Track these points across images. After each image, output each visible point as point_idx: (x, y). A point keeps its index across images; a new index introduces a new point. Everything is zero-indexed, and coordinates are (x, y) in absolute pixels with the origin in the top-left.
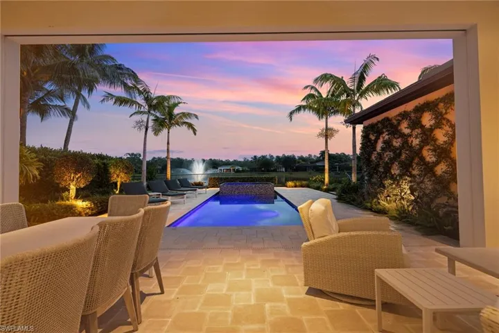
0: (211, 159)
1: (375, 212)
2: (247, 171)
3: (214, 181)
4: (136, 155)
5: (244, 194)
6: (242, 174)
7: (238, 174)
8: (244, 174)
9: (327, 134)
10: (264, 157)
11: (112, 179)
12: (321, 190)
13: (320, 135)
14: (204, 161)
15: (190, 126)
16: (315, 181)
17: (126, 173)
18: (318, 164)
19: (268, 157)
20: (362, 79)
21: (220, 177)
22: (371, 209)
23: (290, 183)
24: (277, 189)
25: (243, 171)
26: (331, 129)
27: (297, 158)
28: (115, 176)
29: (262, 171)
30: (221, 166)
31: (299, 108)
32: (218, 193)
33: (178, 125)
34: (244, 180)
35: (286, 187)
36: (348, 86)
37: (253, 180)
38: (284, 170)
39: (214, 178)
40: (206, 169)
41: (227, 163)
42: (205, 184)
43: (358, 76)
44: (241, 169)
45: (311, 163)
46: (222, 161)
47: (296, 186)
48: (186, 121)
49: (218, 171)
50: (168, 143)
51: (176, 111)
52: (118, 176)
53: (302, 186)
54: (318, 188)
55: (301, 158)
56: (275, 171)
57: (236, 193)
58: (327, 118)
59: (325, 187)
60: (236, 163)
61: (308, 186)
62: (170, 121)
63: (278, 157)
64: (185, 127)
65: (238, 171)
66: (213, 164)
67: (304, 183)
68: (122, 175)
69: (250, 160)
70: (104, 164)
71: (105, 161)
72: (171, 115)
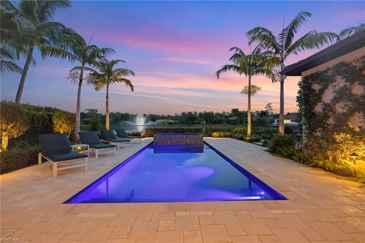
0: (151, 114)
1: (330, 171)
2: (178, 123)
3: (150, 132)
4: (93, 111)
5: (176, 144)
6: (174, 125)
7: (171, 125)
8: (176, 125)
9: (250, 91)
10: (190, 113)
11: (55, 129)
12: (245, 140)
13: (243, 92)
14: (145, 115)
15: (128, 82)
16: (236, 132)
17: (68, 124)
18: (230, 119)
19: (193, 113)
20: (290, 35)
21: (156, 128)
22: (323, 168)
23: (215, 134)
24: (205, 139)
25: (175, 123)
26: (254, 87)
27: (214, 114)
28: (58, 126)
29: (189, 123)
30: (158, 119)
31: (226, 68)
32: (152, 142)
33: (117, 81)
34: (176, 131)
35: (212, 137)
36: (277, 42)
37: (183, 131)
38: (205, 123)
39: (150, 129)
40: (146, 122)
41: (163, 117)
42: (142, 134)
43: (287, 32)
44: (173, 121)
45: (225, 118)
46: (159, 116)
47: (220, 137)
48: (124, 77)
49: (156, 123)
50: (107, 97)
51: (114, 68)
52: (61, 126)
53: (225, 136)
54: (241, 139)
55: (218, 114)
56: (198, 123)
57: (169, 143)
58: (250, 77)
59: (248, 138)
60: (169, 117)
61: (230, 136)
62: (109, 77)
63: (200, 113)
64: (123, 83)
65: (171, 123)
66: (153, 118)
67: (228, 133)
68: (64, 126)
69: (180, 115)
70: (49, 115)
71: (51, 113)
72: (109, 72)
